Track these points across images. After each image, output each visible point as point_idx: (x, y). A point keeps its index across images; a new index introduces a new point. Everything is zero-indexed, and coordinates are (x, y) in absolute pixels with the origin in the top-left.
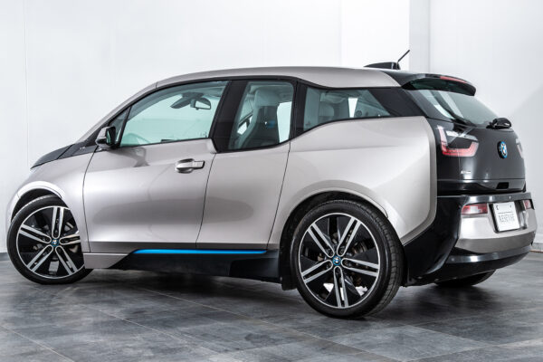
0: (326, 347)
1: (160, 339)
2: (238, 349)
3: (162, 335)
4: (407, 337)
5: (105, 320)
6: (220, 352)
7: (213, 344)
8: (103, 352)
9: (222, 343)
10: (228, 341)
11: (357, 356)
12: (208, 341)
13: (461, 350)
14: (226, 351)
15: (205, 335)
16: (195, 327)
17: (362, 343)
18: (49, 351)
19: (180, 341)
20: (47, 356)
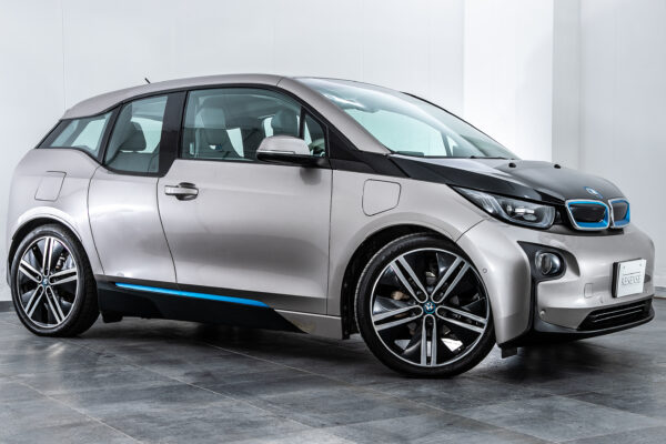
0: (452, 423)
1: (239, 409)
2: (338, 424)
3: (239, 405)
4: (557, 411)
5: (166, 384)
6: (315, 427)
7: (306, 416)
8: (167, 424)
9: (317, 415)
10: (323, 413)
11: (495, 434)
12: (298, 412)
13: (630, 429)
14: (323, 426)
15: (295, 405)
16: (282, 395)
17: (500, 418)
18: (97, 422)
19: (263, 412)
20: (94, 429)
